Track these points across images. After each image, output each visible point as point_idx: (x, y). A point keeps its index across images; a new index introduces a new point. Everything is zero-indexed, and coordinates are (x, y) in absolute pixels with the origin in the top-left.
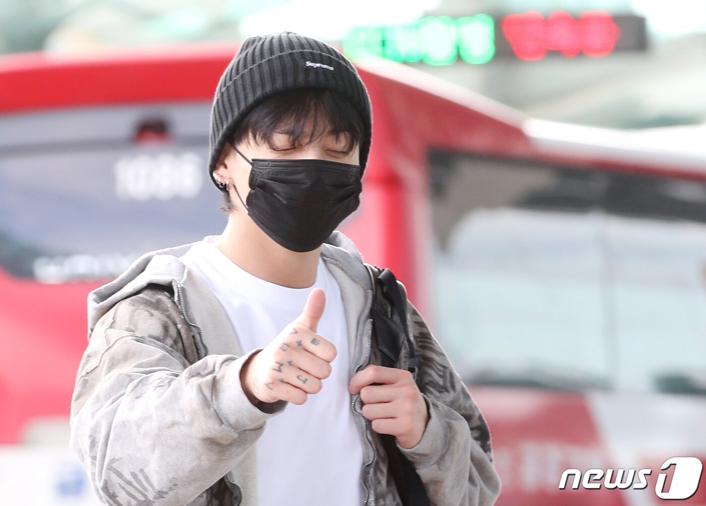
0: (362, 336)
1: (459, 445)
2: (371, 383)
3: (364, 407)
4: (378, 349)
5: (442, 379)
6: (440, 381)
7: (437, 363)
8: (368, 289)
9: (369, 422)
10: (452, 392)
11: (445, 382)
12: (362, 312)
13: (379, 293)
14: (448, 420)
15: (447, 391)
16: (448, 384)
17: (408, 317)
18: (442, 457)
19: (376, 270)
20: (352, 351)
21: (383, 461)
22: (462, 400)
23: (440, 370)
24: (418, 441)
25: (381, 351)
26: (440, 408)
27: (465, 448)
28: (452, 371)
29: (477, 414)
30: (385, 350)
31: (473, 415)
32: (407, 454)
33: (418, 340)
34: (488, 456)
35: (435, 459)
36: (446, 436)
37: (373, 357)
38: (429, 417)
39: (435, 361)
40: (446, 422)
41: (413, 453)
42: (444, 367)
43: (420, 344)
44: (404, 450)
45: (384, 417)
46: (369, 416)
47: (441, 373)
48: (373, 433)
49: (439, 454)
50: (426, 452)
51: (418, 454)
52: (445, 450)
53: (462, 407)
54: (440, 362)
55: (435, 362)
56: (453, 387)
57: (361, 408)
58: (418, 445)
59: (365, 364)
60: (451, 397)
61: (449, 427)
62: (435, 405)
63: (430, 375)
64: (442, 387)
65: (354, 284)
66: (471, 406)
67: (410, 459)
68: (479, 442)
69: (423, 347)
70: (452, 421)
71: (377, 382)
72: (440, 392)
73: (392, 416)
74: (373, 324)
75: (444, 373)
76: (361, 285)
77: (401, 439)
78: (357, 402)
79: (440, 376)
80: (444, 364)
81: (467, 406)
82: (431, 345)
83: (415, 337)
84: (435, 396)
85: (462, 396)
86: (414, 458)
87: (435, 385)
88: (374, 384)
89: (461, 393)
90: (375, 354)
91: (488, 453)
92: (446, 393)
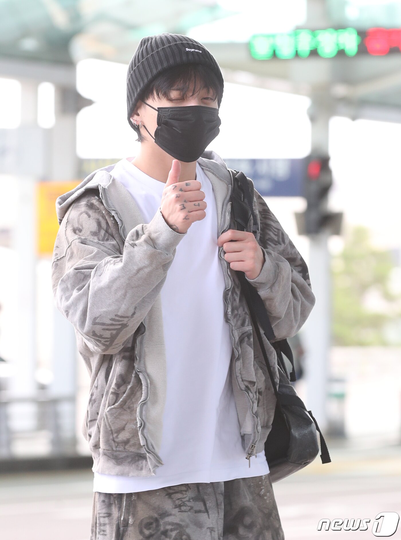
0: (225, 212)
1: (283, 277)
2: (229, 240)
3: (226, 255)
4: (235, 220)
5: (276, 237)
6: (276, 238)
7: (274, 227)
8: (229, 185)
9: (228, 264)
10: (283, 245)
11: (278, 239)
12: (226, 198)
13: (236, 186)
14: (277, 262)
15: (281, 244)
16: (281, 240)
17: (255, 199)
18: (273, 284)
19: (235, 172)
20: (219, 222)
21: (238, 287)
22: (290, 249)
23: (275, 231)
24: (258, 274)
25: (236, 221)
26: (273, 255)
27: (288, 278)
28: (283, 232)
29: (299, 257)
30: (239, 220)
31: (297, 258)
32: (252, 283)
33: (262, 213)
34: (306, 282)
35: (269, 285)
36: (275, 271)
37: (233, 225)
38: (264, 261)
39: (272, 226)
40: (276, 263)
41: (256, 282)
42: (278, 230)
43: (263, 216)
44: (250, 280)
45: (237, 260)
46: (229, 260)
47: (276, 233)
48: (231, 270)
49: (271, 282)
50: (263, 281)
51: (258, 283)
52: (275, 280)
53: (290, 253)
54: (276, 227)
55: (272, 227)
56: (284, 241)
57: (224, 255)
58: (258, 277)
59: (227, 229)
60: (282, 247)
61: (278, 267)
62: (269, 254)
63: (269, 235)
64: (276, 242)
65: (220, 181)
66: (295, 253)
67: (253, 286)
68: (301, 274)
69: (265, 218)
70: (280, 263)
71: (233, 240)
72: (276, 245)
73: (243, 260)
74: (232, 205)
75: (278, 233)
76: (225, 182)
77: (247, 274)
78: (222, 252)
79: (275, 235)
80: (279, 228)
81: (293, 252)
82: (270, 217)
83: (260, 212)
84: (272, 247)
86: (256, 285)
87: (272, 240)
88: (232, 241)
89: (289, 245)
90: (234, 223)
92: (279, 245)
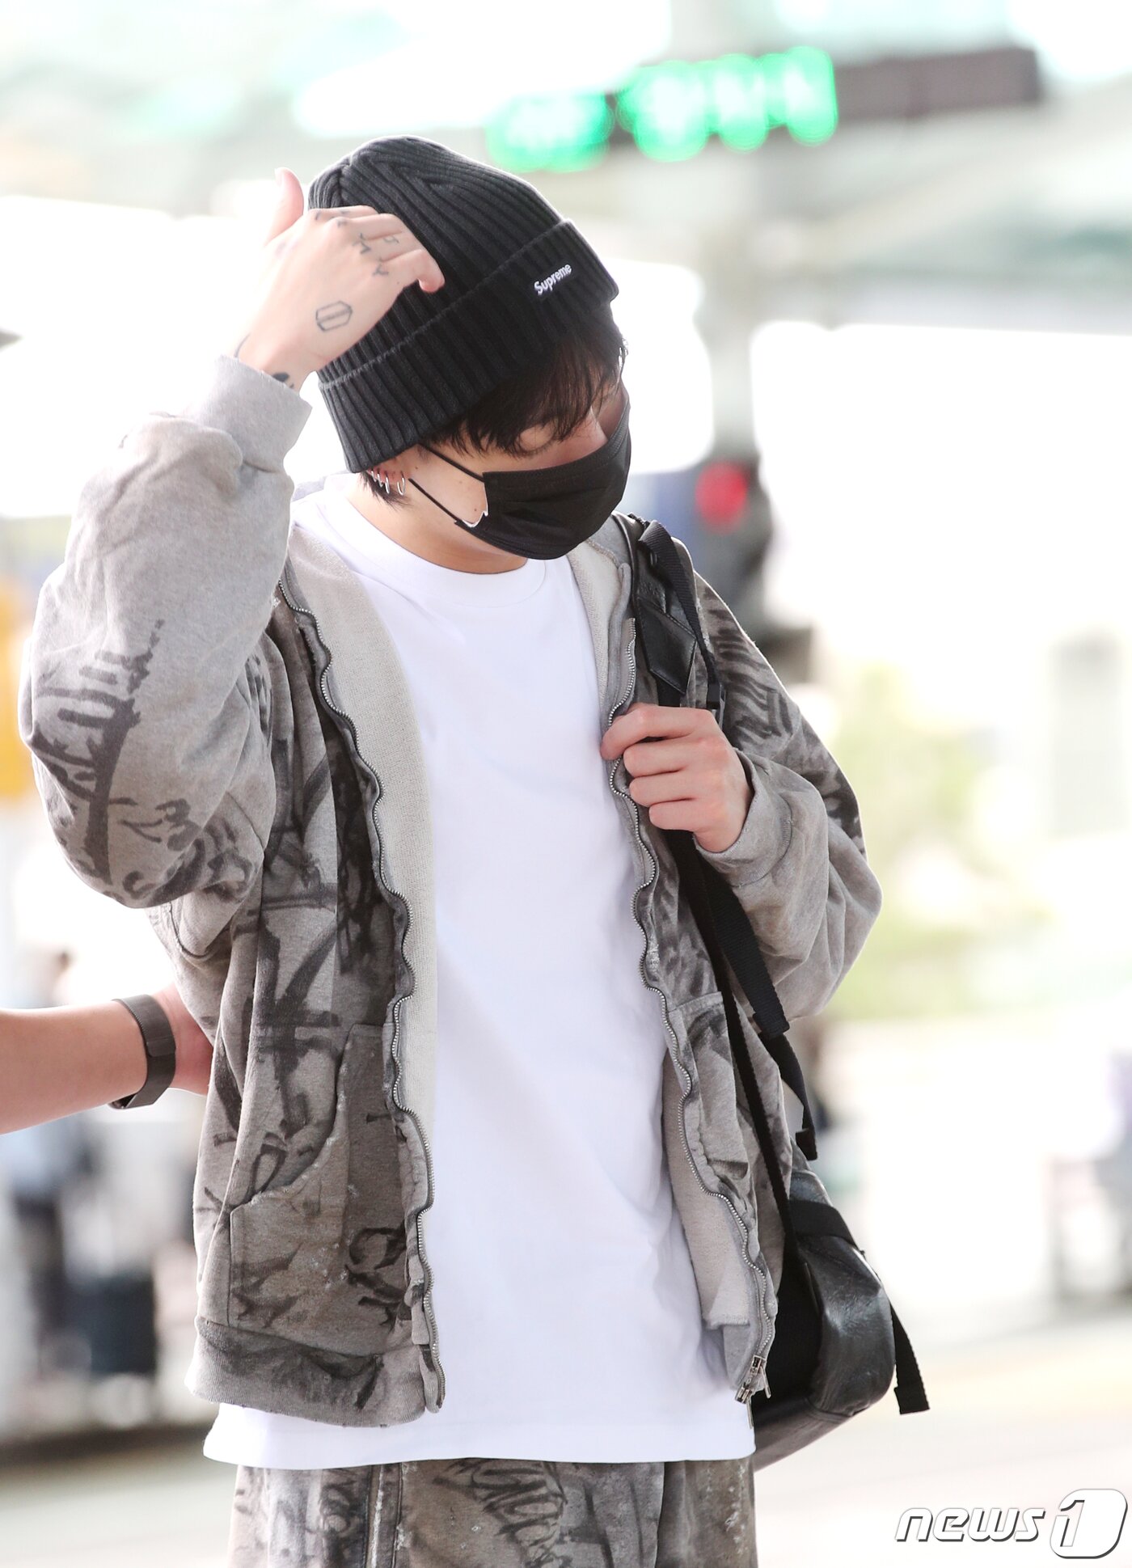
0: (620, 650)
1: (807, 838)
2: (638, 740)
3: (632, 785)
4: (651, 673)
5: (765, 713)
6: (764, 717)
7: (755, 683)
8: (621, 563)
9: (643, 811)
10: (786, 735)
11: (771, 717)
12: (616, 604)
13: (643, 567)
14: (783, 791)
15: (779, 734)
16: (778, 720)
17: (699, 604)
18: (780, 861)
19: (632, 521)
20: (604, 679)
21: (671, 877)
22: (804, 749)
23: (761, 696)
24: (735, 837)
25: (654, 676)
26: (769, 771)
27: (819, 839)
28: (783, 696)
29: (832, 771)
30: (662, 673)
31: (828, 772)
32: (717, 862)
33: (718, 643)
34: (856, 844)
35: (766, 866)
36: (783, 821)
37: (642, 685)
38: (751, 792)
39: (752, 679)
40: (781, 795)
41: (728, 860)
42: (769, 690)
43: (722, 650)
44: (710, 855)
45: (671, 799)
46: (644, 800)
47: (764, 702)
48: (651, 828)
49: (774, 857)
50: (750, 855)
51: (737, 861)
52: (784, 849)
53: (806, 758)
54: (761, 681)
55: (751, 683)
56: (788, 726)
57: (627, 785)
58: (736, 846)
59: (628, 703)
60: (784, 743)
61: (789, 809)
62: (759, 766)
63: (744, 707)
64: (766, 728)
65: (594, 553)
66: (821, 757)
67: (721, 870)
68: (839, 821)
69: (729, 656)
70: (793, 794)
71: (652, 735)
72: (764, 736)
73: (685, 795)
74: (637, 626)
75: (770, 700)
76: (608, 556)
77: (704, 836)
78: (619, 775)
79: (762, 706)
80: (768, 685)
81: (814, 756)
82: (742, 652)
83: (712, 639)
84: (755, 744)
85: (803, 739)
86: (729, 868)
87: (754, 724)
88: (648, 740)
89: (802, 734)
90: (647, 683)
91: (857, 837)
92: (774, 736)
